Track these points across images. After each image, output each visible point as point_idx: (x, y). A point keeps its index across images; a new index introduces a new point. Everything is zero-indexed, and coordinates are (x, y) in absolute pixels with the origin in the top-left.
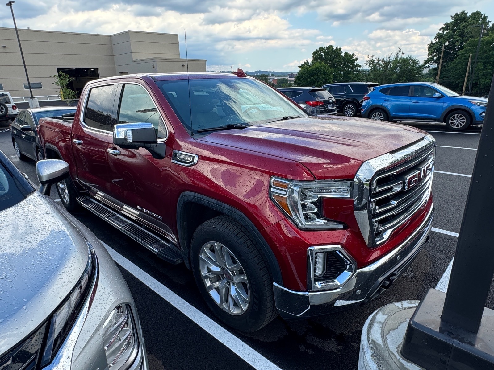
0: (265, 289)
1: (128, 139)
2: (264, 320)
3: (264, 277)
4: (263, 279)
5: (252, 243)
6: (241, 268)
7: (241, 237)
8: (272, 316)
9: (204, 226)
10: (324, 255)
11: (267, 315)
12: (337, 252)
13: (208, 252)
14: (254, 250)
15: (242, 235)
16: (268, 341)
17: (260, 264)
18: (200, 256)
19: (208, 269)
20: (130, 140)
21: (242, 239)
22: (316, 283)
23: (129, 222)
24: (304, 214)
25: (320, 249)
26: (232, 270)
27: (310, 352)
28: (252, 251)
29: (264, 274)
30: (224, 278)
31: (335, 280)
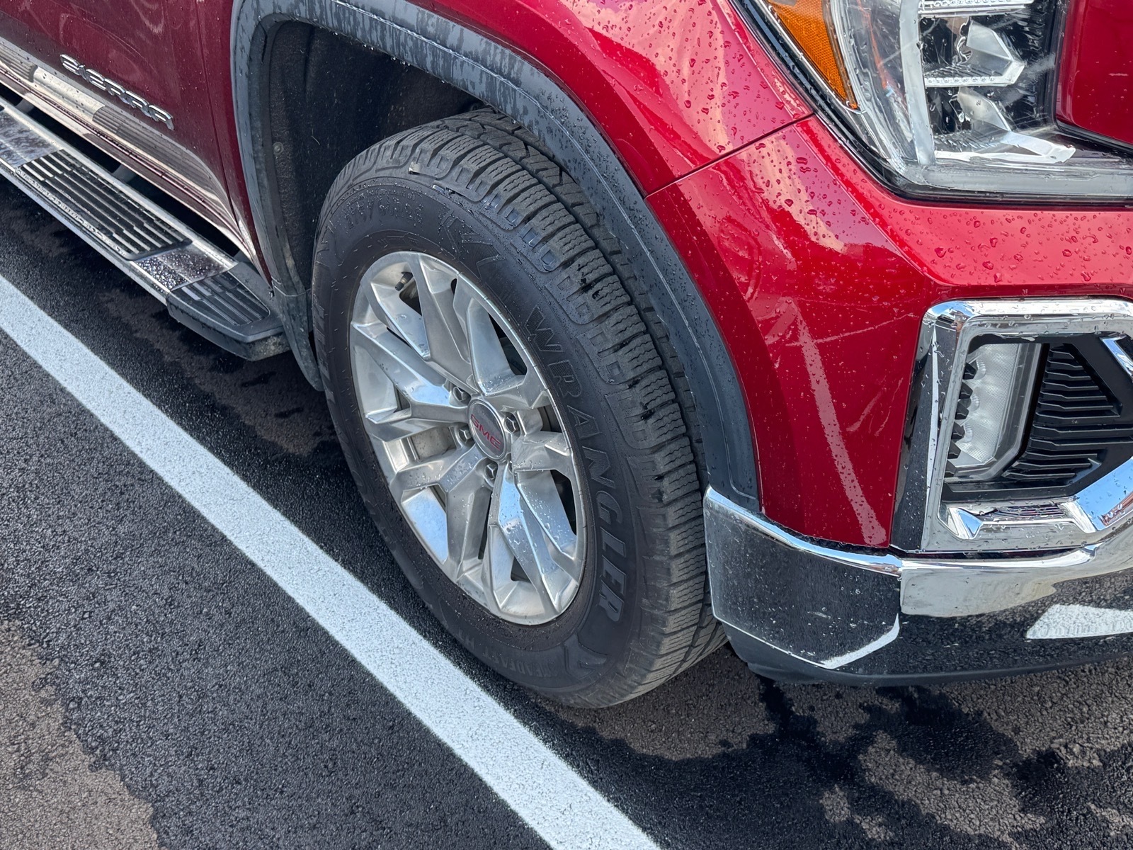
0: (664, 517)
2: (651, 664)
3: (662, 453)
4: (654, 468)
5: (607, 268)
6: (547, 399)
7: (550, 229)
8: (692, 646)
9: (368, 164)
10: (1025, 359)
11: (666, 641)
12: (1110, 343)
13: (391, 305)
14: (616, 309)
15: (558, 224)
16: (667, 755)
17: (644, 383)
18: (356, 326)
19: (398, 392)
21: (554, 243)
22: (953, 509)
23: (58, 144)
24: (930, 92)
25: (1004, 320)
26: (505, 409)
27: (874, 829)
28: (606, 315)
29: (664, 439)
30: (471, 442)
31: (1070, 505)
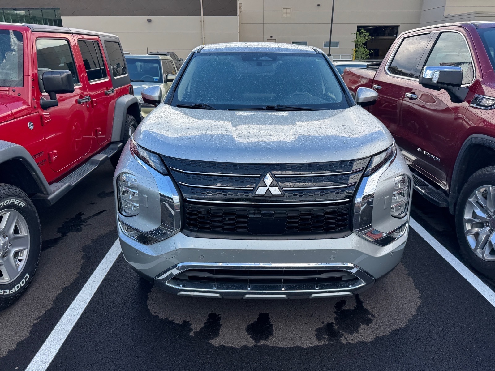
1: (433, 79)
9: (484, 170)
13: (479, 196)
18: (469, 199)
19: (474, 212)
20: (435, 81)
30: (488, 226)
